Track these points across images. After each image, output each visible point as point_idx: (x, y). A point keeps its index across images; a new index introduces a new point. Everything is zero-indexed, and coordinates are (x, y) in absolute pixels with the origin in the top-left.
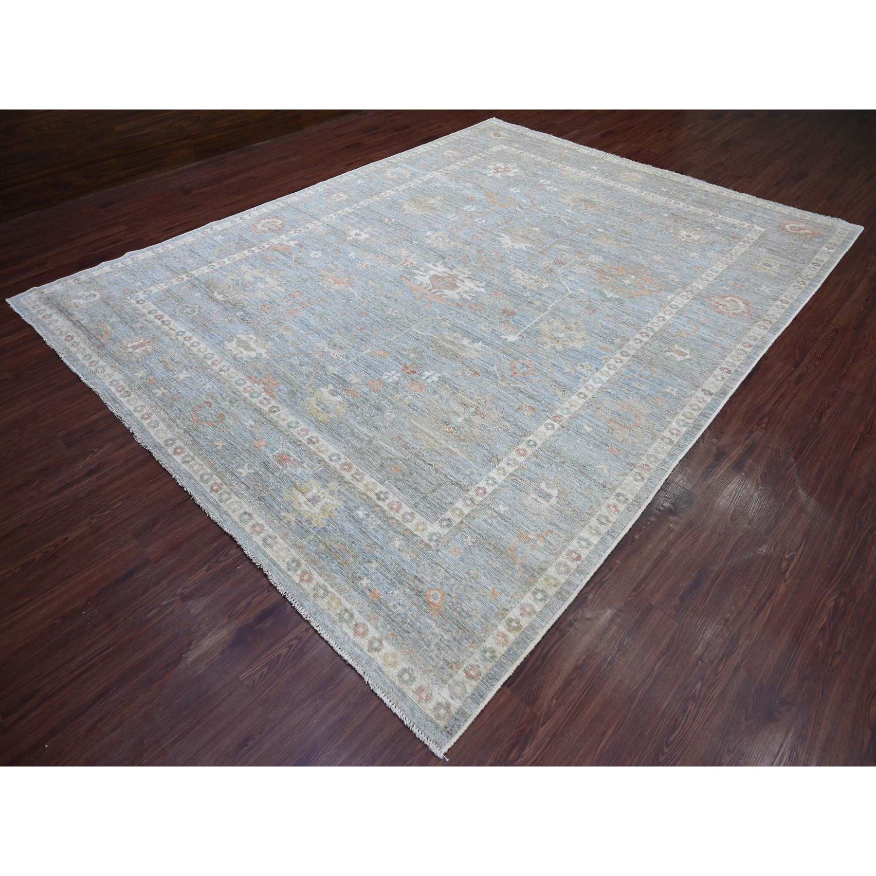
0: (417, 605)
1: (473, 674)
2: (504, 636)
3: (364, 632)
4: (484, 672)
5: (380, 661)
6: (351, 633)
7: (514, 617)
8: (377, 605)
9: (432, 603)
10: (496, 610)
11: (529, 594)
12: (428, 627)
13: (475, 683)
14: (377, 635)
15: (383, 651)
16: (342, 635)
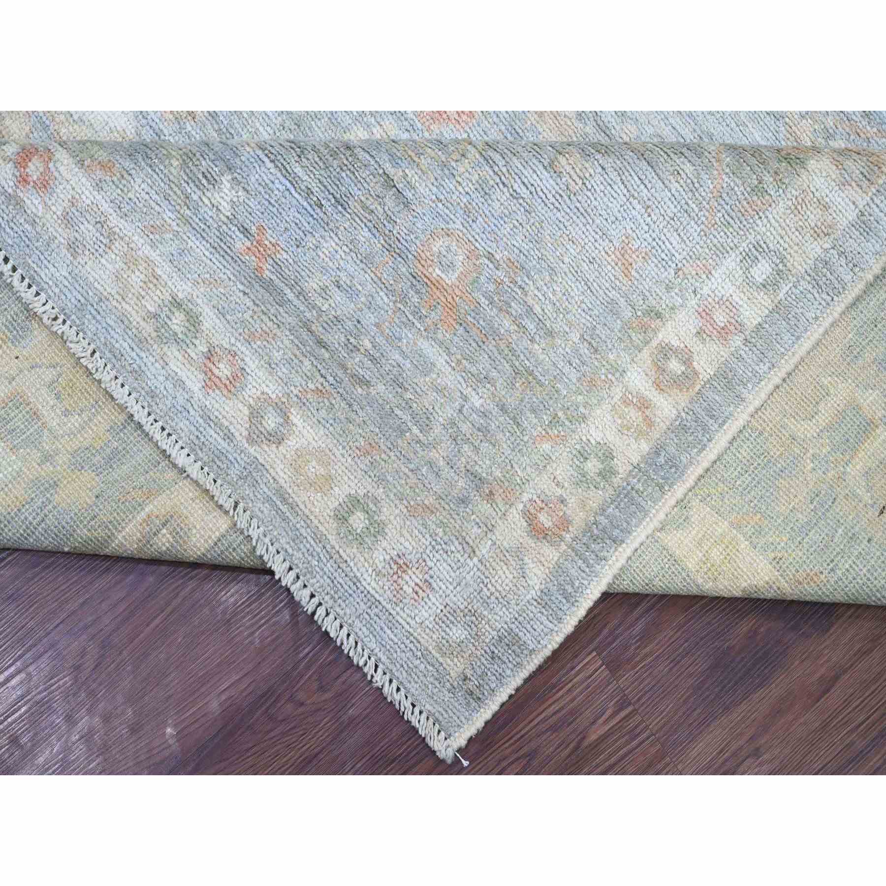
0: (390, 291)
1: (548, 524)
2: (644, 405)
3: (235, 377)
4: (579, 519)
5: (283, 474)
6: (194, 382)
7: (675, 343)
8: (268, 286)
9: (437, 284)
10: (628, 313)
11: (731, 262)
12: (426, 367)
13: (551, 554)
14: (273, 390)
15: (292, 443)
16: (170, 386)
